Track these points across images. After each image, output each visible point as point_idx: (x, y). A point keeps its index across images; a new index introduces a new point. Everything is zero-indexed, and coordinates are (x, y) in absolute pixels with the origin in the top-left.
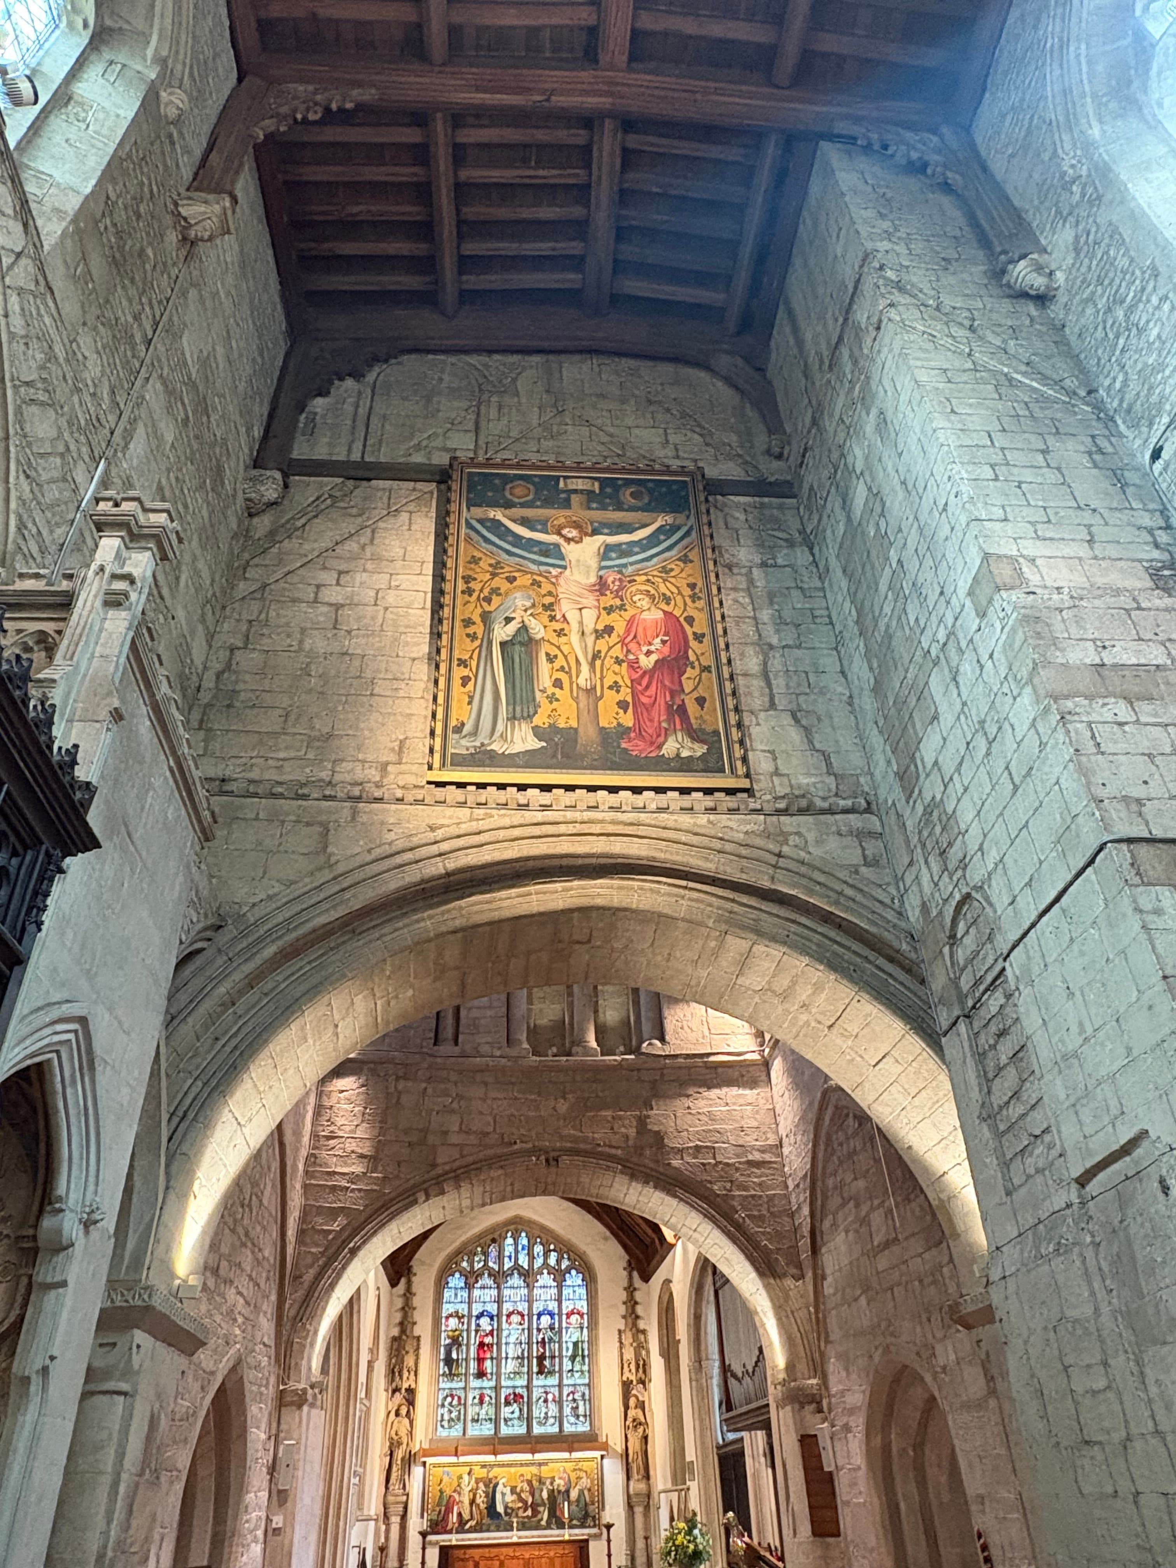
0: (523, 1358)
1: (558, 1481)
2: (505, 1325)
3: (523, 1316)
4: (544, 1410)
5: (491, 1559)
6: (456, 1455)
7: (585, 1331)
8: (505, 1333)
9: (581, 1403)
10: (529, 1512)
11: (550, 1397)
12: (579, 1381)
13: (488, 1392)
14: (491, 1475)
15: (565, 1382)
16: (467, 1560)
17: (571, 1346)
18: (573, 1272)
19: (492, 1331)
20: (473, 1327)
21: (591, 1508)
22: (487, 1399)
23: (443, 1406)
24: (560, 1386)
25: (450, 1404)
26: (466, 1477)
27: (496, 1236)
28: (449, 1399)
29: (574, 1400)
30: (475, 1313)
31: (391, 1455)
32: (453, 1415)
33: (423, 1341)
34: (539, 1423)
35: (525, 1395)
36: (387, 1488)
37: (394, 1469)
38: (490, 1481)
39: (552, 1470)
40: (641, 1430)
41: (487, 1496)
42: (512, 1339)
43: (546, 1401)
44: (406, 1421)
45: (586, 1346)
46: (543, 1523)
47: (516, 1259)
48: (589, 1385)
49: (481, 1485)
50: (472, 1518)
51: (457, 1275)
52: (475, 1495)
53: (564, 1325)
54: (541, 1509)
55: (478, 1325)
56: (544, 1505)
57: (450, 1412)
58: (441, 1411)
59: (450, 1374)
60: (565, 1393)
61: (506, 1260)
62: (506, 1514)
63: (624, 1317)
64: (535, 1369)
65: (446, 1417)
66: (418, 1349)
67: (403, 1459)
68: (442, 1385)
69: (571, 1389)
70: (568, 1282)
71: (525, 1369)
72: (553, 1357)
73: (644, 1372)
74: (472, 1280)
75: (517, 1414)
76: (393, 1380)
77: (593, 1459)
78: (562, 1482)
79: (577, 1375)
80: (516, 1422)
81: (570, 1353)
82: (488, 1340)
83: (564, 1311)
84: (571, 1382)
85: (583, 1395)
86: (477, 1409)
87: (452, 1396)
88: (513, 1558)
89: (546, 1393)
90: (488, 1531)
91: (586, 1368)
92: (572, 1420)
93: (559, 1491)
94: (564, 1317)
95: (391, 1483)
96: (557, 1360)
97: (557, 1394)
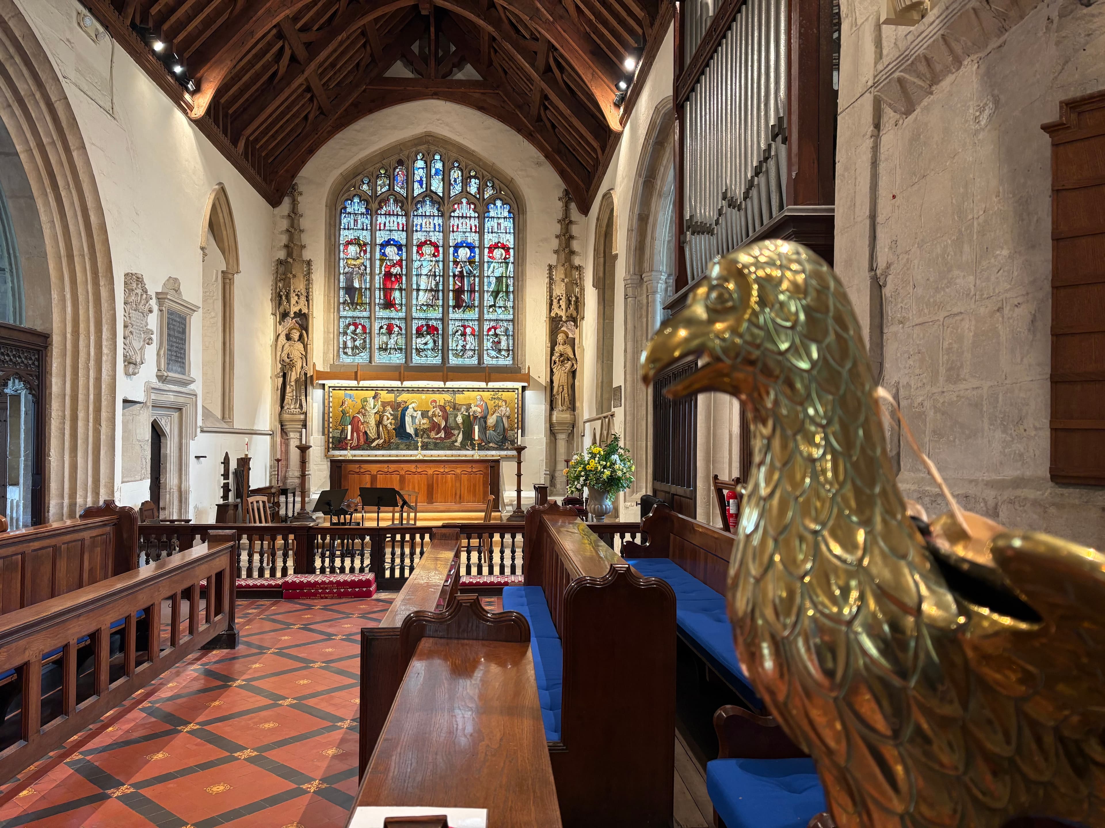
0: (438, 291)
1: (474, 408)
2: (415, 256)
3: (436, 247)
4: (461, 343)
5: (391, 473)
6: (356, 379)
7: (511, 266)
8: (416, 264)
9: (504, 339)
10: (442, 434)
11: (468, 331)
12: (502, 317)
13: (398, 322)
14: (399, 399)
15: (486, 317)
16: (363, 473)
17: (493, 280)
18: (499, 203)
19: (401, 260)
20: (378, 255)
21: (510, 433)
22: (396, 329)
23: (345, 333)
24: (480, 320)
25: (354, 332)
26: (371, 401)
27: (402, 157)
28: (352, 328)
29: (496, 335)
30: (379, 241)
31: (284, 376)
32: (357, 343)
33: (314, 267)
34: (456, 355)
35: (440, 327)
36: (282, 407)
37: (288, 389)
38: (399, 404)
39: (469, 398)
40: (568, 365)
41: (395, 418)
42: (425, 271)
43: (464, 334)
44: (300, 346)
45: (511, 282)
46: (457, 444)
47: (429, 185)
48: (512, 321)
49: (388, 408)
50: (379, 437)
51: (356, 200)
52: (381, 418)
53: (486, 259)
54: (456, 432)
55: (384, 254)
56: (459, 428)
57: (355, 340)
58: (342, 339)
59: (352, 303)
60: (486, 328)
61: (416, 185)
62: (417, 435)
63: (556, 252)
64: (451, 303)
65: (349, 344)
66: (309, 273)
67: (297, 381)
68: (343, 313)
69: (492, 324)
70: (492, 214)
71: (440, 302)
72: (472, 291)
73: (577, 309)
74: (374, 206)
75: (431, 345)
76: (280, 304)
77: (514, 390)
78: (479, 410)
79: (499, 311)
80: (429, 353)
81: (492, 287)
82: (395, 270)
83: (487, 245)
84: (491, 316)
85: (507, 329)
86: (385, 338)
87: (356, 325)
88: (414, 473)
89: (465, 327)
90: (397, 449)
91: (510, 304)
92: (493, 353)
93: (475, 418)
94: (486, 251)
95: (285, 402)
96: (477, 294)
97: (476, 328)
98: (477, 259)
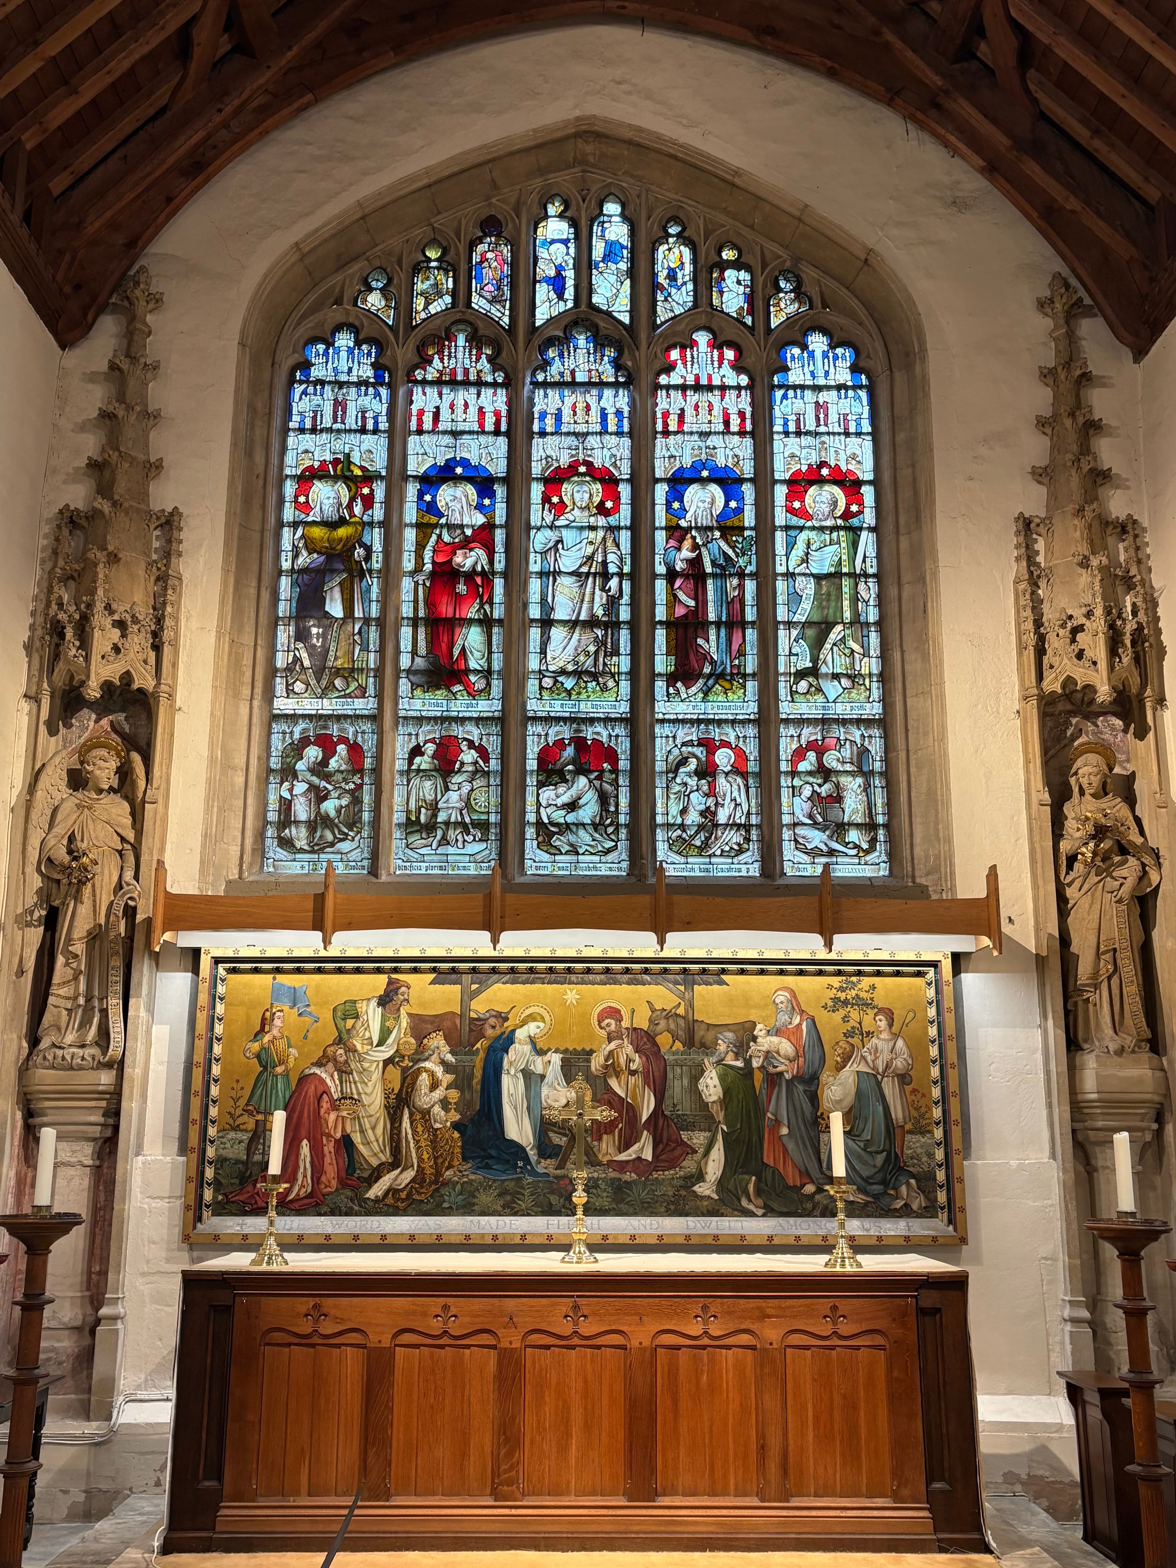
0: (613, 625)
1: (765, 1042)
2: (537, 514)
3: (609, 482)
4: (698, 801)
5: (459, 1342)
6: (318, 925)
7: (867, 541)
8: (540, 540)
9: (852, 785)
10: (644, 1148)
11: (723, 758)
12: (841, 710)
13: (474, 733)
14: (479, 1006)
15: (786, 709)
16: (331, 1342)
17: (806, 587)
18: (818, 342)
19: (489, 527)
20: (411, 513)
21: (914, 1144)
22: (468, 756)
23: (288, 773)
24: (765, 721)
25: (320, 769)
26: (373, 1015)
27: (501, 207)
28: (313, 753)
29: (824, 772)
30: (416, 465)
31: (51, 921)
32: (329, 806)
33: (188, 536)
34: (681, 846)
35: (623, 747)
36: (34, 1041)
37: (61, 969)
38: (477, 1026)
39: (746, 1001)
40: (1129, 870)
41: (461, 1081)
42: (569, 561)
43: (707, 771)
44: (120, 810)
45: (869, 591)
46: (706, 1189)
47: (585, 289)
48: (883, 723)
49: (437, 1041)
50: (396, 1162)
51: (344, 340)
52: (409, 1079)
53: (781, 517)
54: (698, 1139)
55: (432, 508)
56: (709, 1123)
57: (320, 796)
58: (276, 792)
59: (319, 671)
60: (786, 747)
61: (543, 292)
62: (545, 1149)
63: (1040, 474)
64: (662, 663)
65: (301, 811)
66: (168, 553)
67: (95, 937)
68: (283, 704)
69: (809, 734)
70: (795, 376)
71: (624, 663)
72: (734, 624)
73: (1138, 660)
74: (404, 354)
75: (589, 811)
76: (56, 656)
77: (918, 968)
78: (786, 1047)
79: (832, 689)
80: (584, 837)
81: (805, 611)
82: (466, 560)
83: (782, 470)
84: (805, 708)
85: (863, 753)
86: (427, 788)
87: (327, 745)
88: (566, 1343)
89: (710, 746)
90: (467, 1209)
91: (871, 665)
92: (817, 838)
93: (773, 1079)
94: (781, 492)
95: (47, 1019)
96: (751, 634)
97: (751, 749)
98: (749, 518)
